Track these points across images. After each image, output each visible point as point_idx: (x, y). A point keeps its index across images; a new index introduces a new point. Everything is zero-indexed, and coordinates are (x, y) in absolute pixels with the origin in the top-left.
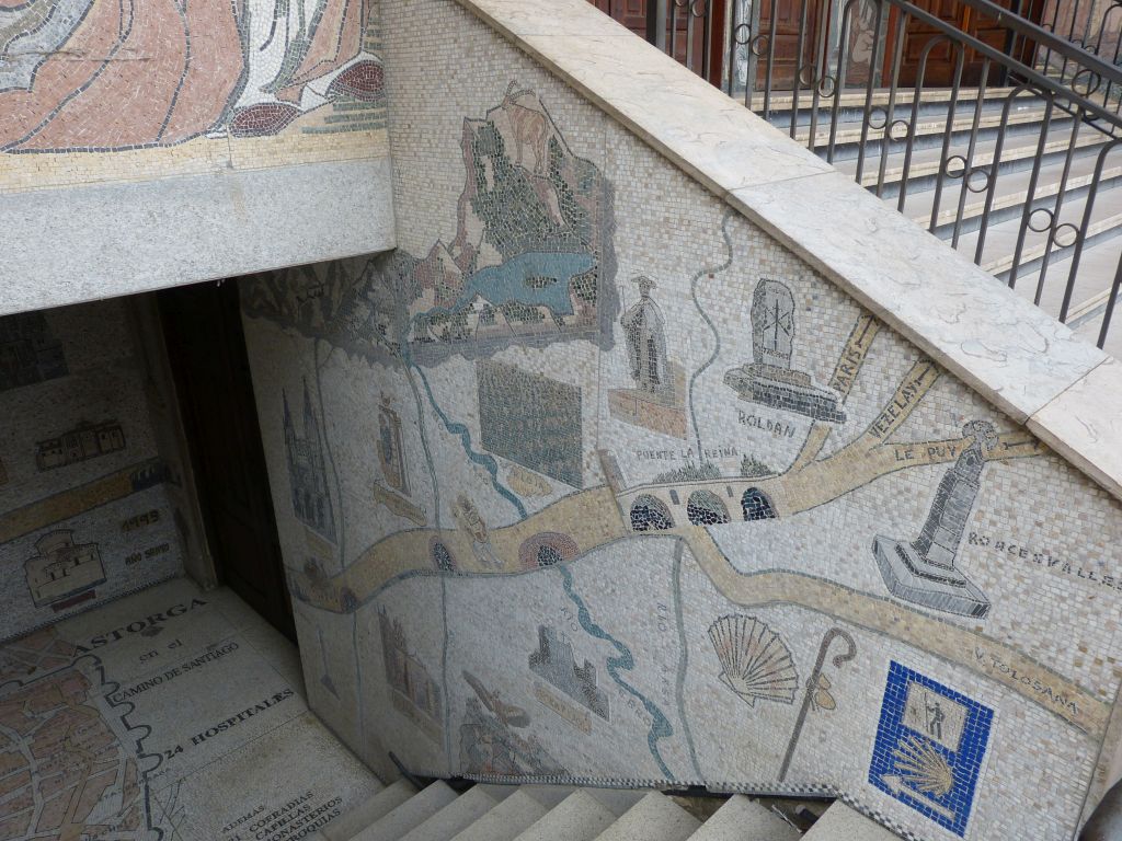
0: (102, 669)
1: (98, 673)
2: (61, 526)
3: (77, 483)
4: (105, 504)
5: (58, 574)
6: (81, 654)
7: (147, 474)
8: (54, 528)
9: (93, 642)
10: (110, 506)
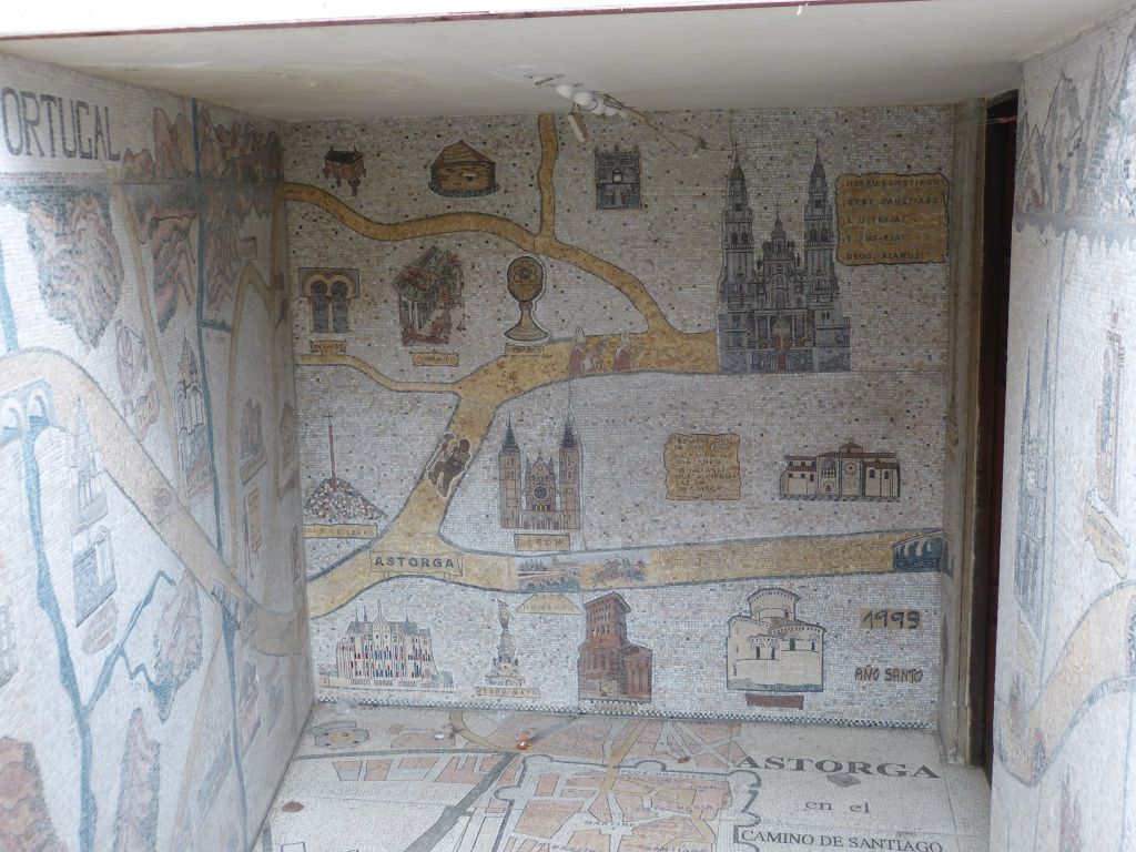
0: (755, 794)
1: (749, 796)
2: (785, 585)
3: (820, 531)
4: (850, 574)
5: (766, 652)
6: (746, 766)
7: (919, 552)
8: (777, 583)
9: (768, 760)
10: (855, 579)
